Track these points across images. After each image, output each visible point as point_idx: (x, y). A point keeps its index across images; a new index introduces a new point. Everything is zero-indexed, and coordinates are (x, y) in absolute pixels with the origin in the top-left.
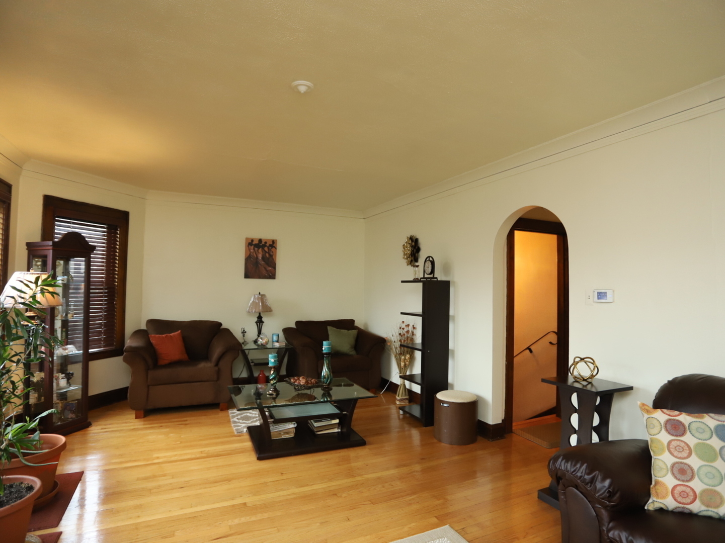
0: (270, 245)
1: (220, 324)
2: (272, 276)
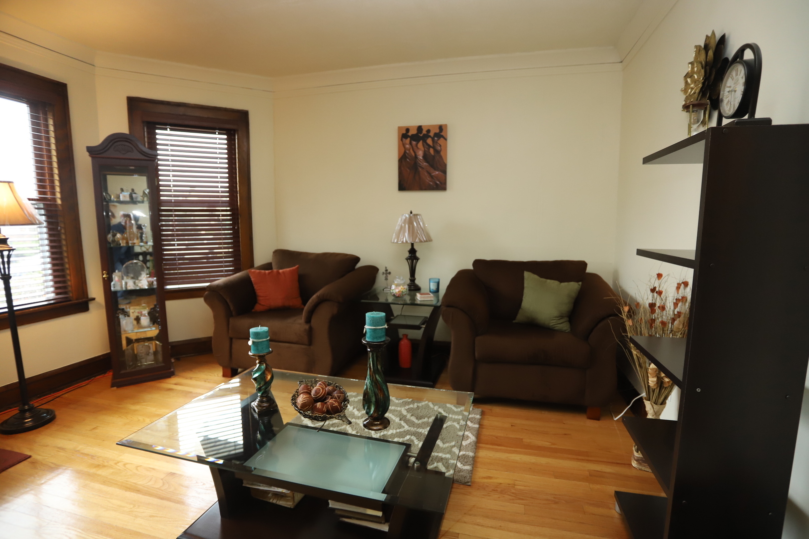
0: (436, 135)
1: (357, 259)
2: (440, 185)
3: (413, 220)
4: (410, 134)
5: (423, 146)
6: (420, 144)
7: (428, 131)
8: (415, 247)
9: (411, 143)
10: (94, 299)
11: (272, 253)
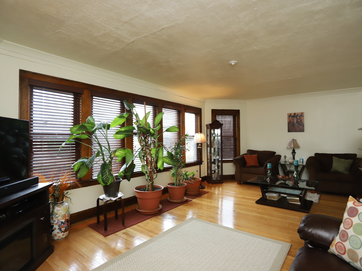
0: (300, 115)
1: (275, 153)
2: (302, 130)
3: (294, 141)
4: (292, 115)
5: (296, 119)
6: (295, 118)
8: (295, 149)
9: (292, 118)
11: (247, 151)
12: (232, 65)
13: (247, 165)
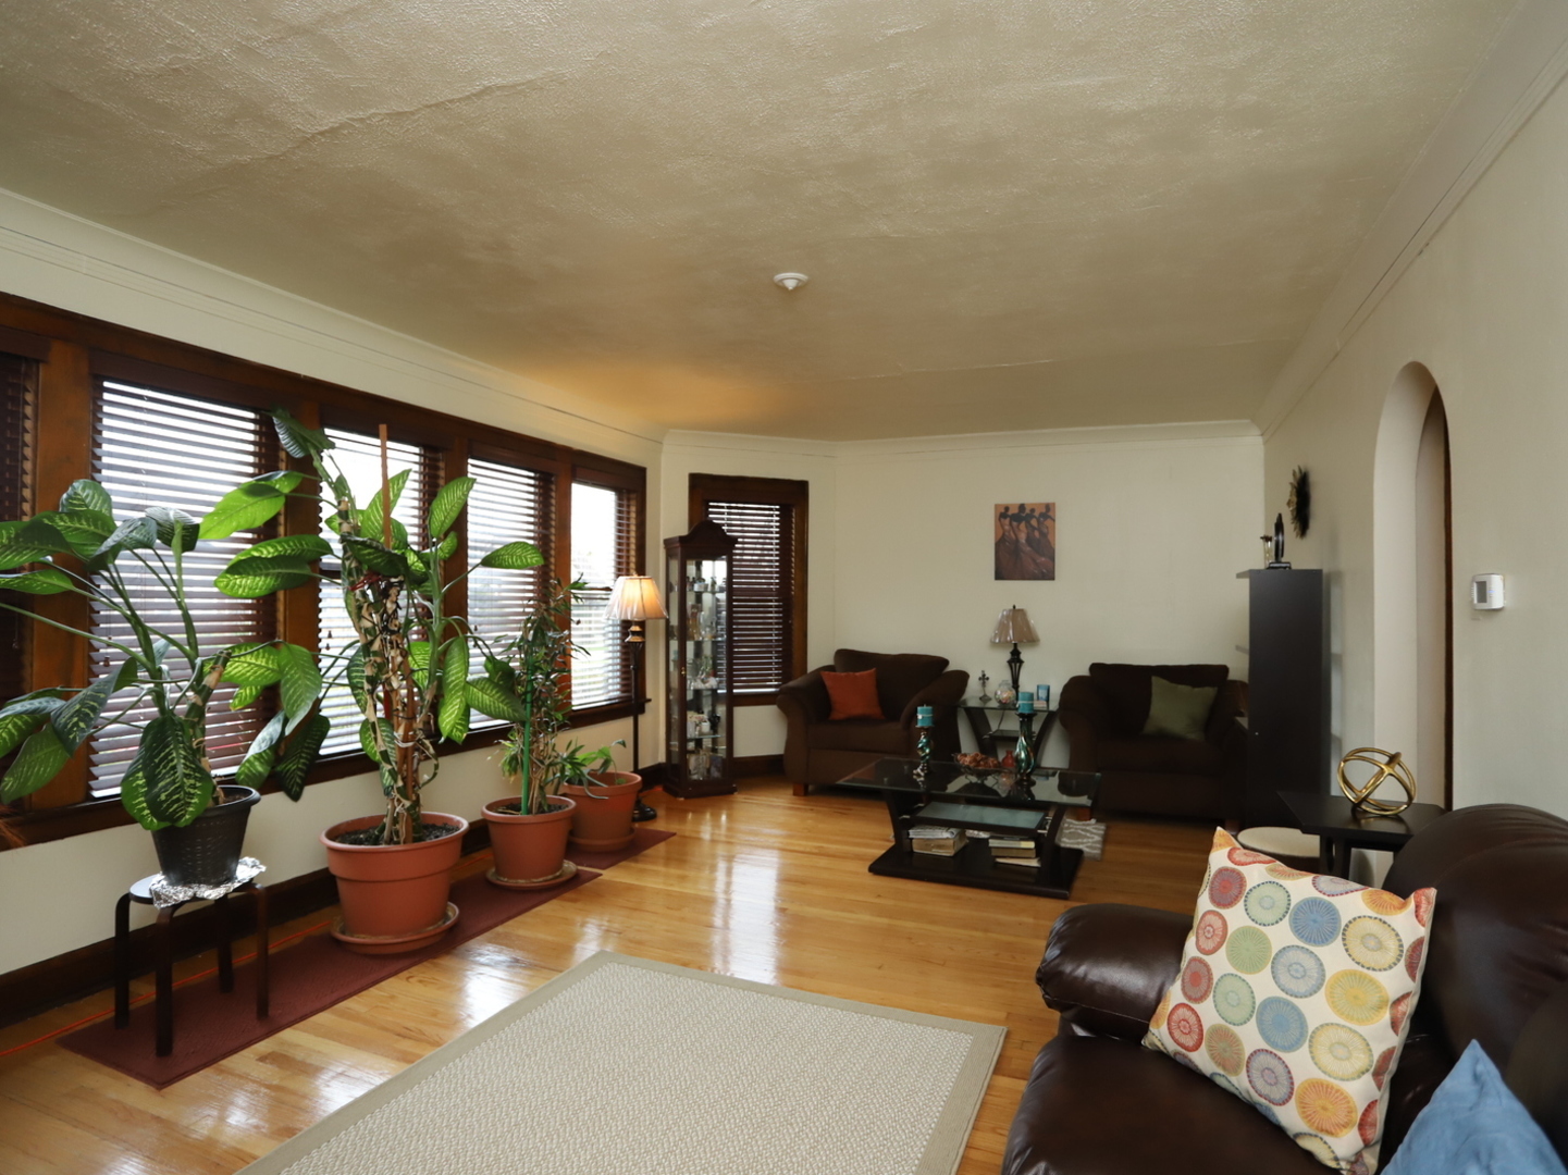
0: (1042, 515)
1: (945, 662)
2: (1049, 575)
3: (1017, 616)
4: (1010, 513)
5: (1026, 527)
6: (1023, 525)
7: (1033, 510)
8: (1020, 649)
9: (1011, 524)
10: (650, 700)
11: (834, 653)
12: (785, 289)
13: (836, 715)
